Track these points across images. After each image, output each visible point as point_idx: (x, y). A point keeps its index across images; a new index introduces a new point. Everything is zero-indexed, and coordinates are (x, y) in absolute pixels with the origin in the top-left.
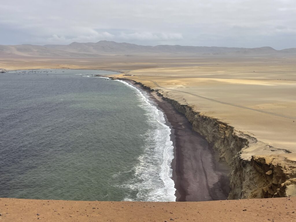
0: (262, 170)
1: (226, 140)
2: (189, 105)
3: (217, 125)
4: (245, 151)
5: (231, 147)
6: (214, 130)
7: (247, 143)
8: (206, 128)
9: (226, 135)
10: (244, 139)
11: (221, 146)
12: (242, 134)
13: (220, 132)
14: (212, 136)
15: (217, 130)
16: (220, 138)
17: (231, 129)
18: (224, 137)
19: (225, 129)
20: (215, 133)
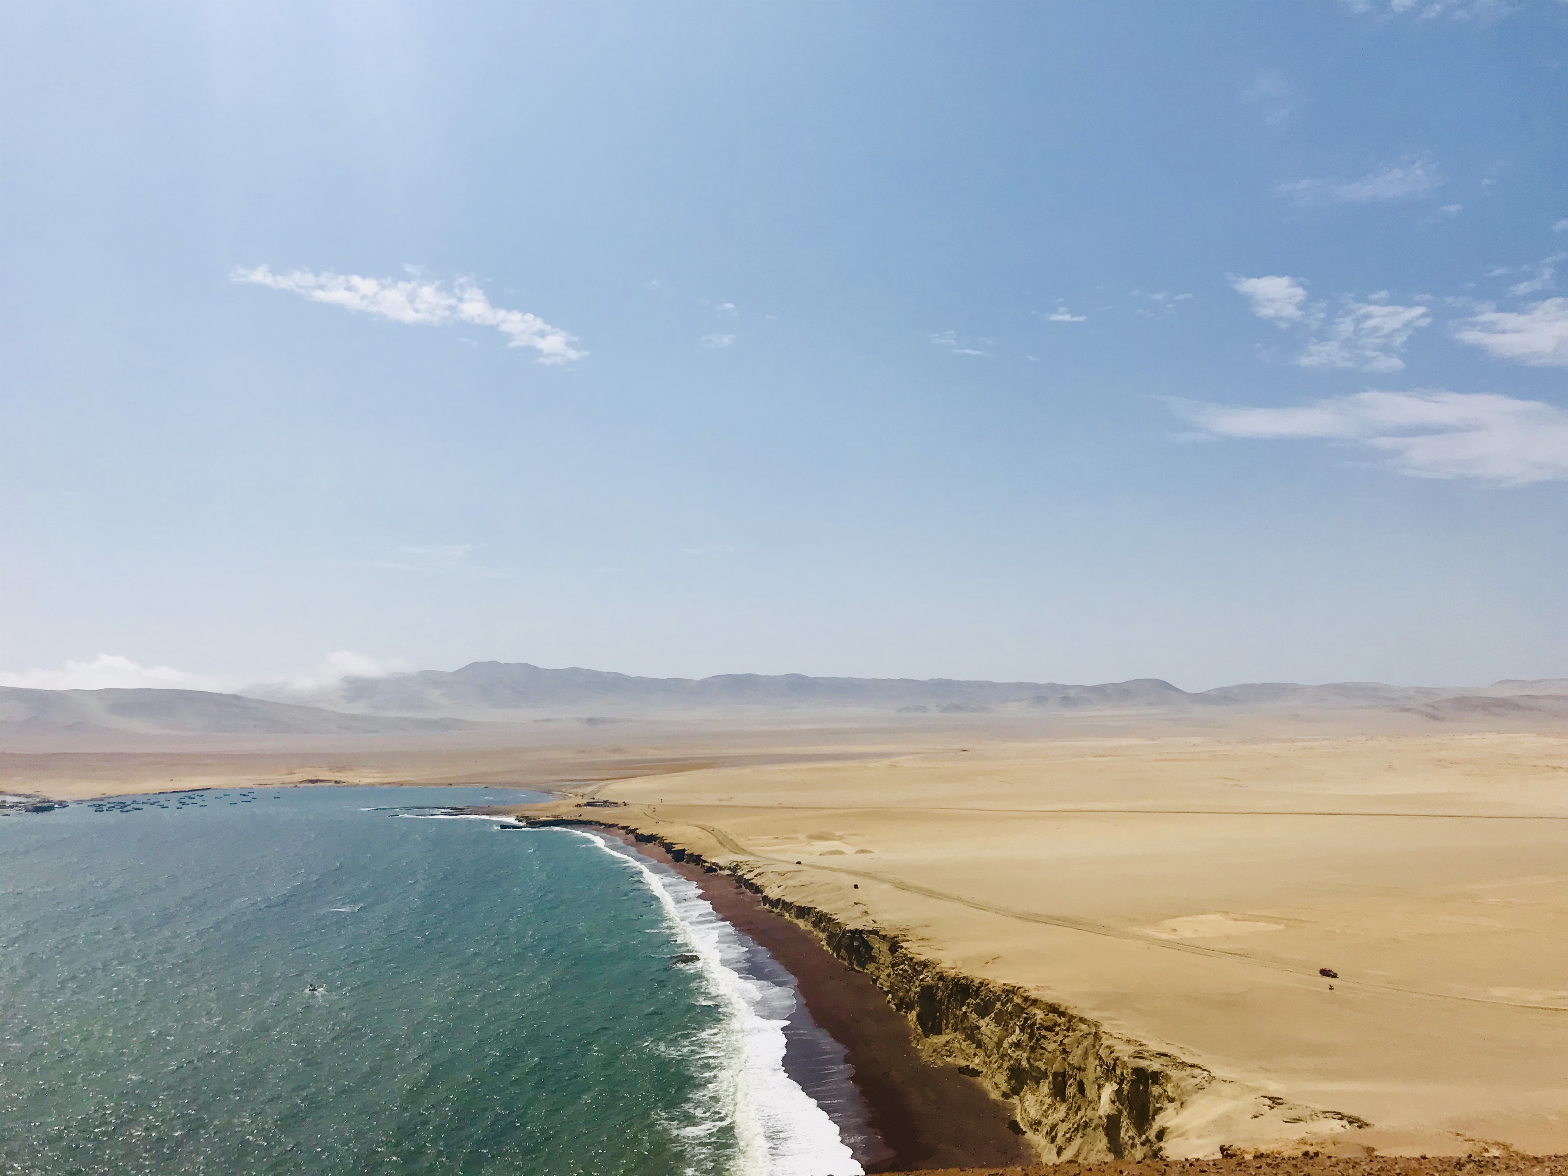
1: (1071, 1081)
2: (884, 930)
3: (1025, 1016)
4: (1177, 1129)
5: (1102, 1112)
6: (1013, 1039)
7: (1171, 1091)
8: (976, 1032)
9: (1070, 1060)
10: (1155, 1073)
11: (1052, 1110)
12: (1143, 1052)
13: (1042, 1044)
14: (1007, 1065)
15: (1025, 1037)
16: (1044, 1075)
17: (1086, 1029)
18: (1062, 1070)
19: (1063, 1030)
20: (1019, 1053)
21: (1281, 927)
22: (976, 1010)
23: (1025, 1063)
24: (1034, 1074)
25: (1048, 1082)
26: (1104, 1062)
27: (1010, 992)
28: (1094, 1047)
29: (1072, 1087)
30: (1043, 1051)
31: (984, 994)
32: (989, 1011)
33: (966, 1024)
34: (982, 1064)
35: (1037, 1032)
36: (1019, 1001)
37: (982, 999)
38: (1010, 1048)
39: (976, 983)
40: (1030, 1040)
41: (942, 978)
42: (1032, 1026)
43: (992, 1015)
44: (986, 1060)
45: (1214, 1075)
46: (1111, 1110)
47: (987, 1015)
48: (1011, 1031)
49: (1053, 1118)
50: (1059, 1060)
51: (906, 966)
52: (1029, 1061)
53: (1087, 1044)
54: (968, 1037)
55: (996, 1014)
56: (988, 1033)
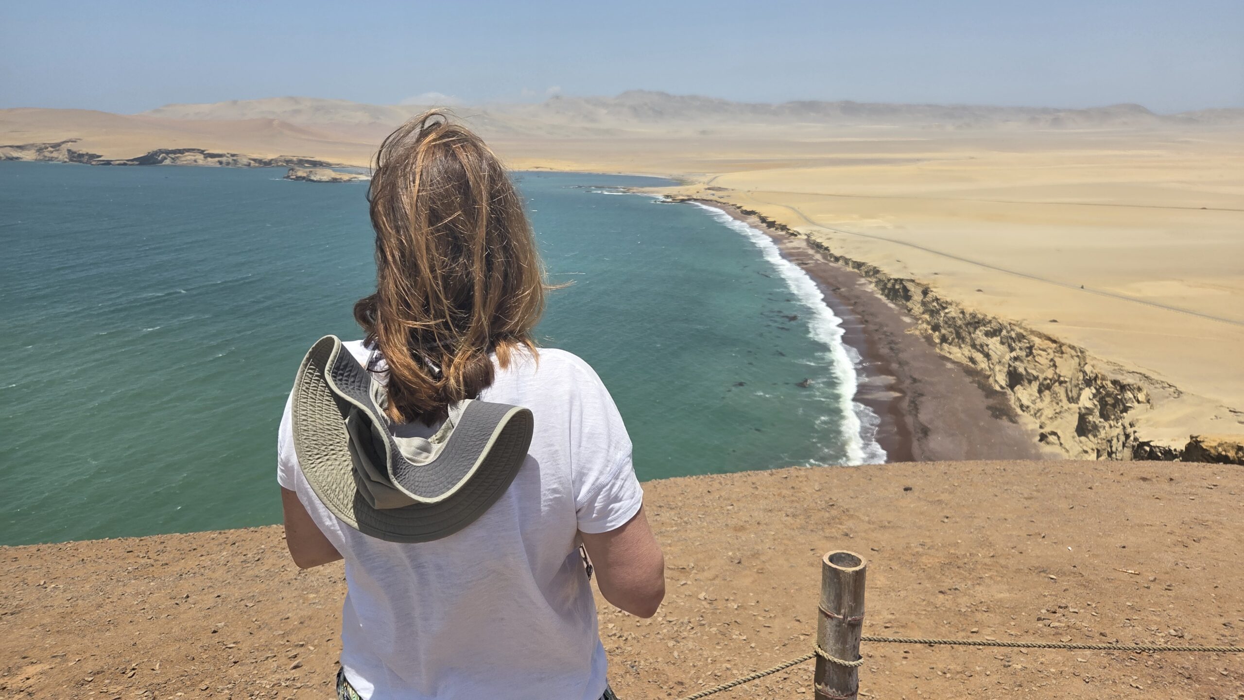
1: (1057, 384)
2: (919, 279)
3: (1025, 341)
4: (1148, 420)
5: (1081, 404)
6: (1014, 354)
7: (1141, 397)
8: (985, 348)
9: (1058, 371)
10: (1129, 385)
11: (1039, 400)
12: (1121, 370)
13: (1037, 360)
14: (1006, 370)
15: (1024, 354)
16: (1036, 378)
17: (1073, 353)
18: (1050, 376)
19: (1054, 352)
20: (1017, 364)
22: (987, 334)
23: (1021, 370)
24: (1028, 377)
25: (1038, 383)
26: (1087, 374)
27: (1014, 325)
28: (1080, 365)
29: (1056, 387)
30: (1036, 364)
31: (994, 325)
32: (996, 336)
33: (978, 342)
34: (988, 368)
35: (1034, 351)
36: (1022, 331)
37: (991, 328)
38: (1010, 360)
39: (989, 317)
40: (1027, 356)
41: (963, 313)
42: (1031, 348)
43: (999, 338)
44: (991, 366)
45: (1180, 390)
46: (1089, 405)
47: (995, 338)
48: (1012, 350)
49: (1039, 405)
50: (1049, 370)
51: (935, 304)
52: (1025, 369)
53: (1073, 362)
54: (978, 351)
55: (1001, 338)
56: (994, 349)
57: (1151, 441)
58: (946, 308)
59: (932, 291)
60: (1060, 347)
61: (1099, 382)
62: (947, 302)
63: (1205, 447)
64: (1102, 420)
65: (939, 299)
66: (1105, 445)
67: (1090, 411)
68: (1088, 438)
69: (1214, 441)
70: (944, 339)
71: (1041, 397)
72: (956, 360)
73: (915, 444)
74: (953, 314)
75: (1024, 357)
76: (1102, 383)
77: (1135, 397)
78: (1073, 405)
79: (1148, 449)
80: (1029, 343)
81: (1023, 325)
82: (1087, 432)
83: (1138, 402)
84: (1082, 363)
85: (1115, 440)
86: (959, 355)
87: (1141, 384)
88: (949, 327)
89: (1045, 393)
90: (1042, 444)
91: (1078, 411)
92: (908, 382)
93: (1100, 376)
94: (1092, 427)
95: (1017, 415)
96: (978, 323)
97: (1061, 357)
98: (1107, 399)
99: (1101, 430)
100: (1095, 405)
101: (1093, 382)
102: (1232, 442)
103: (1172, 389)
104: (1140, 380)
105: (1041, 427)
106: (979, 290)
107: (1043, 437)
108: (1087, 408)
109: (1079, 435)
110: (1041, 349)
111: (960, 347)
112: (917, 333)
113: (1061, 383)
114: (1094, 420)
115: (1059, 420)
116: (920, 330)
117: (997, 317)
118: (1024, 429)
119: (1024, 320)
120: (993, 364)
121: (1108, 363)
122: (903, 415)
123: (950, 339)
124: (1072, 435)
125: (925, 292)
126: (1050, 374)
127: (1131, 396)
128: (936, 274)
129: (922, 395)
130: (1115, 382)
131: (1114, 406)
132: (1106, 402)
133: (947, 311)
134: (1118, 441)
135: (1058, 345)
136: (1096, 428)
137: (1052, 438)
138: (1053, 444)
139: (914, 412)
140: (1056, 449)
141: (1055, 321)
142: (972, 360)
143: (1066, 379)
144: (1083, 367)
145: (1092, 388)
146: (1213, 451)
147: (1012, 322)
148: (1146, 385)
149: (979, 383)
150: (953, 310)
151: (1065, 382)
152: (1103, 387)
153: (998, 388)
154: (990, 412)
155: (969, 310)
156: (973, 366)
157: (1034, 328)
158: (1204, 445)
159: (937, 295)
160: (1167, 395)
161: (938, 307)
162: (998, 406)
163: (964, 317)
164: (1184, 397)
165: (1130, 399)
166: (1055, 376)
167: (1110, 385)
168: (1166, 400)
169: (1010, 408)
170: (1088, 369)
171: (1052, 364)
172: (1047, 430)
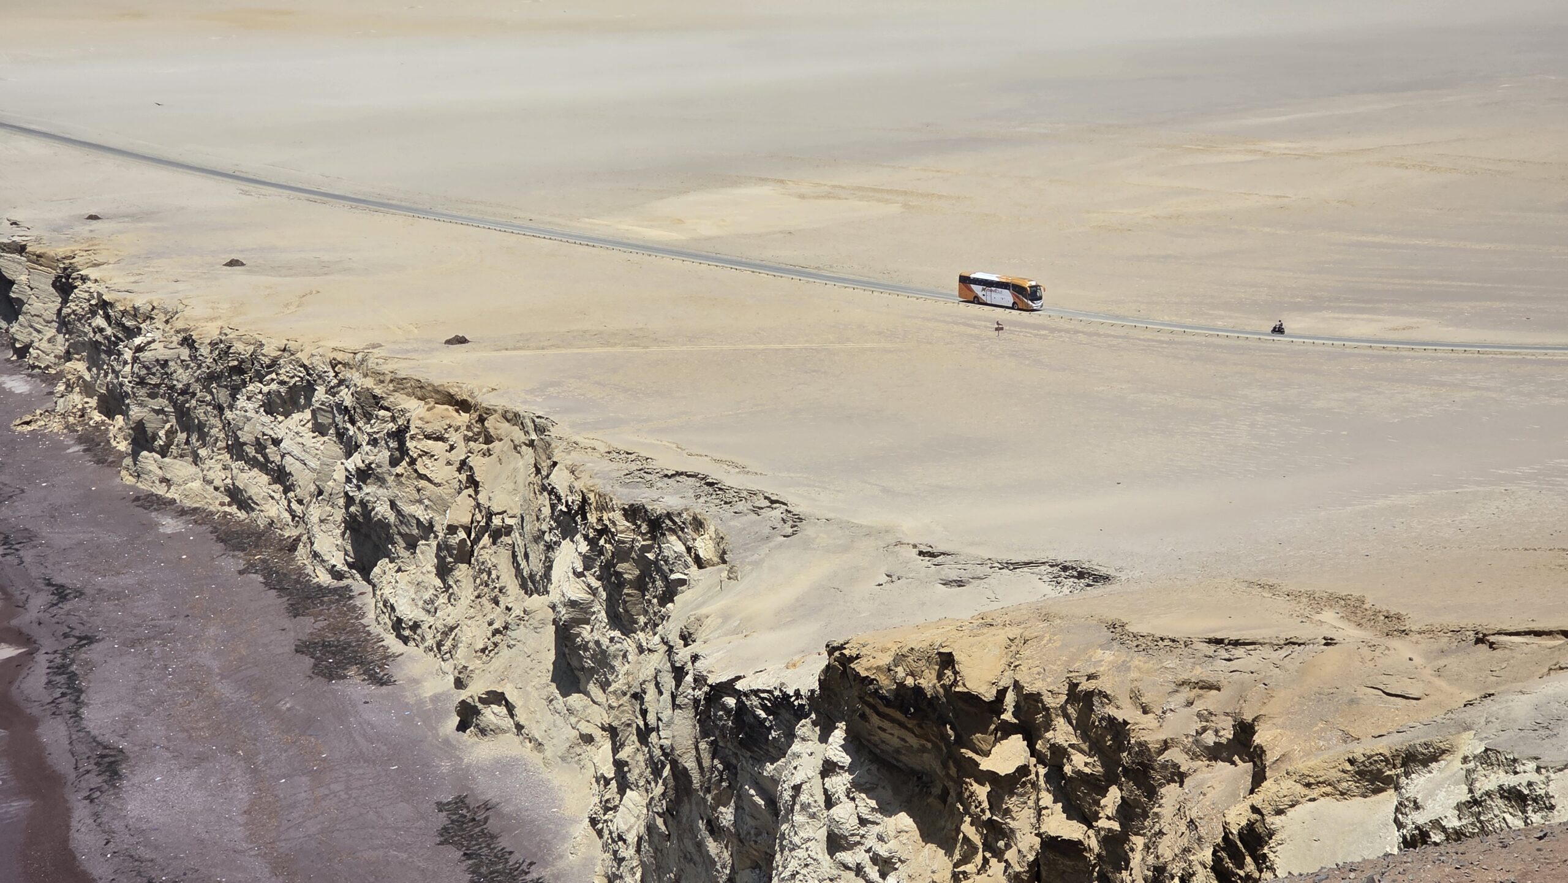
0: (923, 749)
1: (486, 539)
2: (39, 240)
3: (382, 413)
4: (726, 617)
5: (554, 596)
6: (356, 461)
7: (705, 547)
8: (271, 450)
9: (482, 498)
10: (669, 516)
11: (443, 599)
12: (644, 473)
13: (422, 471)
14: (339, 515)
15: (382, 456)
16: (428, 529)
17: (519, 436)
18: (466, 520)
19: (467, 439)
20: (370, 490)
21: (895, 208)
22: (270, 406)
23: (382, 510)
24: (404, 529)
25: (434, 544)
26: (559, 499)
27: (345, 365)
28: (538, 471)
29: (486, 551)
30: (423, 483)
31: (287, 371)
32: (301, 409)
33: (245, 436)
34: (287, 516)
35: (410, 444)
36: (369, 383)
37: (282, 383)
38: (348, 480)
39: (270, 350)
40: (394, 462)
41: (188, 342)
42: (399, 435)
43: (307, 414)
44: (295, 506)
45: (795, 510)
46: (576, 591)
47: (296, 416)
48: (351, 447)
49: (448, 614)
50: (459, 499)
51: (99, 321)
52: (393, 505)
53: (521, 463)
54: (253, 463)
55: (314, 412)
56: (297, 451)
57: (738, 678)
58: (138, 331)
59: (84, 279)
60: (481, 420)
61: (592, 518)
62: (135, 313)
63: (863, 674)
64: (616, 634)
65: (111, 305)
66: (629, 714)
67: (580, 611)
68: (587, 694)
69: (884, 650)
70: (141, 439)
71: (448, 587)
72: (188, 503)
73: (81, 814)
74: (159, 351)
75: (386, 467)
76: (600, 520)
77: (689, 550)
78: (536, 601)
79: (731, 702)
80: (393, 419)
81: (371, 363)
82: (583, 679)
83: (700, 563)
84: (545, 465)
85: (651, 690)
86: (196, 485)
87: (698, 508)
88: (153, 396)
89: (456, 573)
90: (468, 736)
91: (551, 615)
92: (39, 601)
93: (591, 496)
94: (593, 657)
95: (388, 657)
96: (239, 370)
97: (488, 453)
98: (621, 567)
99: (617, 663)
100: (594, 592)
101: (579, 518)
102: (925, 645)
103: (778, 513)
104: (698, 497)
105: (459, 684)
106: (233, 263)
107: (468, 715)
108: (573, 604)
109: (565, 694)
110: (428, 437)
111: (196, 460)
112: (56, 425)
113: (496, 535)
114: (596, 636)
115: (505, 652)
116: (63, 416)
117: (292, 345)
118: (411, 700)
119: (374, 346)
120: (300, 502)
121: (611, 453)
122: (33, 722)
123: (162, 433)
124: (545, 693)
125: (64, 286)
126: (461, 511)
127: (680, 548)
128: (93, 217)
129: (88, 640)
130: (633, 513)
131: (641, 585)
132: (619, 575)
133: (138, 341)
134: (661, 693)
135: (475, 416)
136: (603, 659)
137: (492, 715)
138: (497, 731)
139: (66, 705)
140: (507, 746)
141: (462, 341)
142: (236, 496)
143: (509, 521)
144: (548, 476)
145: (578, 537)
146: (884, 681)
147: (340, 356)
148: (714, 509)
149: (267, 571)
150: (158, 335)
151: (508, 530)
152: (604, 531)
153: (324, 578)
154: (308, 662)
155: (207, 332)
156: (242, 515)
157: (404, 369)
158: (860, 668)
159: (102, 289)
160: (767, 531)
161: (109, 331)
162: (330, 637)
163: (193, 358)
164: (808, 530)
165: (679, 557)
166: (478, 517)
167: (623, 523)
168: (764, 550)
169: (366, 639)
170: (559, 479)
171: (463, 477)
172: (475, 690)
